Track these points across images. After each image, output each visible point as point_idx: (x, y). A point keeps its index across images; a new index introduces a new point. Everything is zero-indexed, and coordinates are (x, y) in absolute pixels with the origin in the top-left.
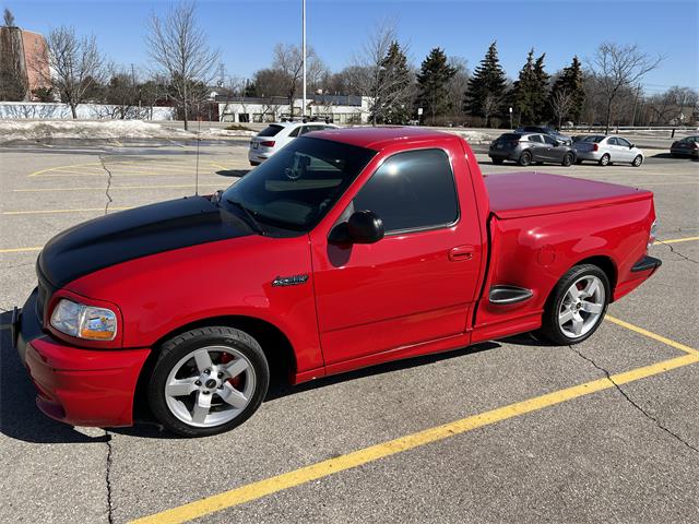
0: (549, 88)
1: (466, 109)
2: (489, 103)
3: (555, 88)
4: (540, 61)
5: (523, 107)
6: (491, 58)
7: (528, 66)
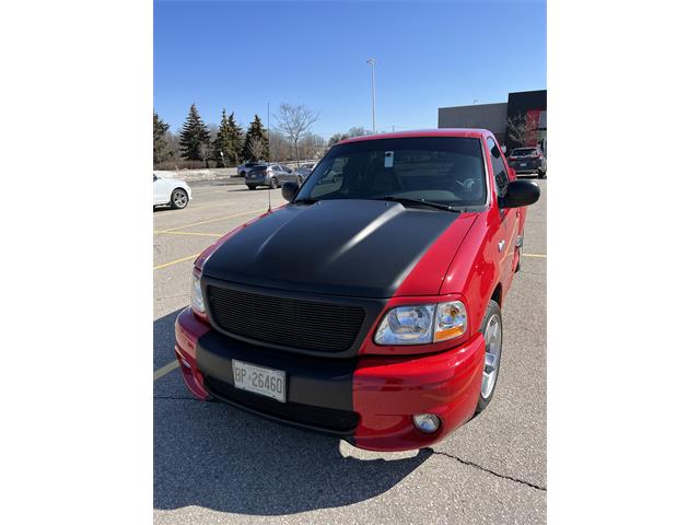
0: (244, 137)
1: (183, 155)
2: (204, 150)
3: (248, 137)
4: (231, 117)
5: (229, 150)
6: (194, 116)
7: (224, 121)
